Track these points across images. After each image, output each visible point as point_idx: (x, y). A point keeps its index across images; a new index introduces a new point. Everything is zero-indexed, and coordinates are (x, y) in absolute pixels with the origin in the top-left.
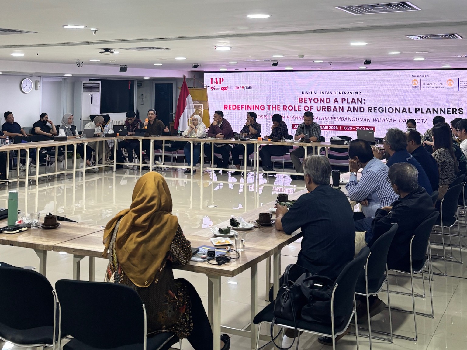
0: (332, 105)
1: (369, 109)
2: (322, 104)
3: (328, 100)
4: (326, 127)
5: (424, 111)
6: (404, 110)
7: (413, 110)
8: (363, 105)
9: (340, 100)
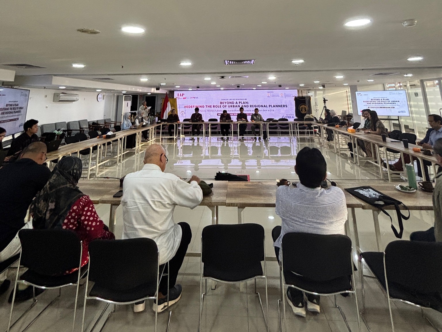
0: (235, 105)
1: (251, 106)
2: (231, 104)
3: (233, 103)
4: (233, 114)
5: (273, 106)
6: (265, 106)
7: (268, 106)
8: (248, 104)
9: (238, 103)
